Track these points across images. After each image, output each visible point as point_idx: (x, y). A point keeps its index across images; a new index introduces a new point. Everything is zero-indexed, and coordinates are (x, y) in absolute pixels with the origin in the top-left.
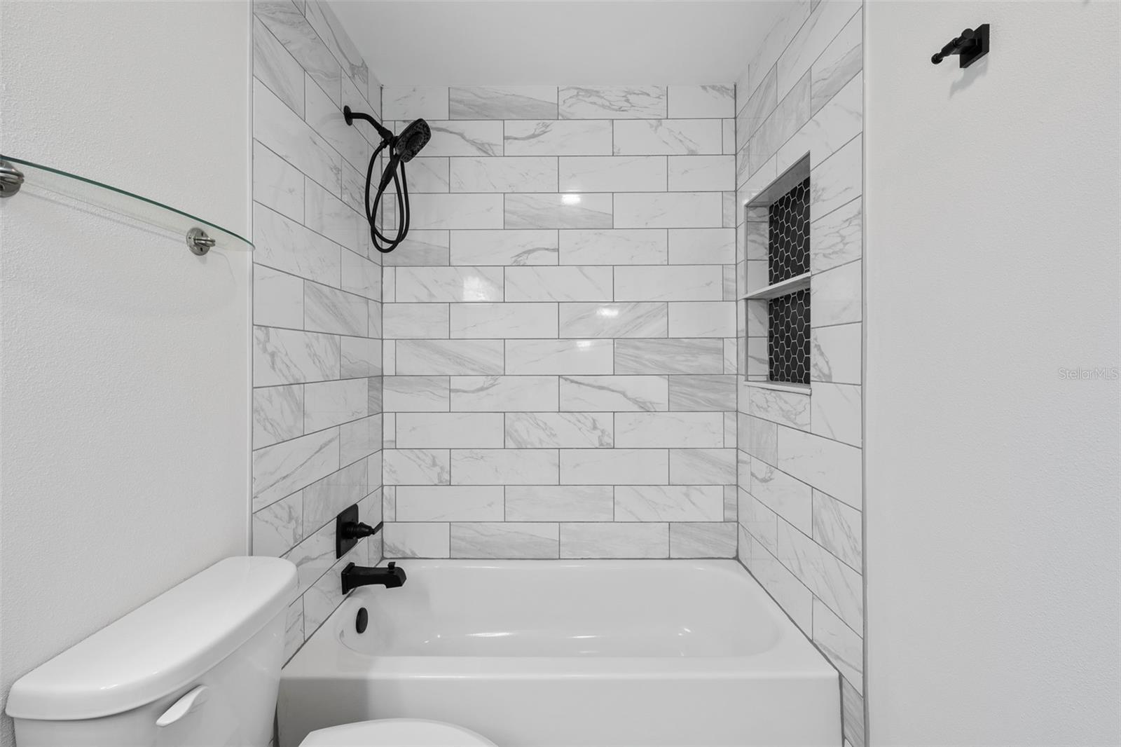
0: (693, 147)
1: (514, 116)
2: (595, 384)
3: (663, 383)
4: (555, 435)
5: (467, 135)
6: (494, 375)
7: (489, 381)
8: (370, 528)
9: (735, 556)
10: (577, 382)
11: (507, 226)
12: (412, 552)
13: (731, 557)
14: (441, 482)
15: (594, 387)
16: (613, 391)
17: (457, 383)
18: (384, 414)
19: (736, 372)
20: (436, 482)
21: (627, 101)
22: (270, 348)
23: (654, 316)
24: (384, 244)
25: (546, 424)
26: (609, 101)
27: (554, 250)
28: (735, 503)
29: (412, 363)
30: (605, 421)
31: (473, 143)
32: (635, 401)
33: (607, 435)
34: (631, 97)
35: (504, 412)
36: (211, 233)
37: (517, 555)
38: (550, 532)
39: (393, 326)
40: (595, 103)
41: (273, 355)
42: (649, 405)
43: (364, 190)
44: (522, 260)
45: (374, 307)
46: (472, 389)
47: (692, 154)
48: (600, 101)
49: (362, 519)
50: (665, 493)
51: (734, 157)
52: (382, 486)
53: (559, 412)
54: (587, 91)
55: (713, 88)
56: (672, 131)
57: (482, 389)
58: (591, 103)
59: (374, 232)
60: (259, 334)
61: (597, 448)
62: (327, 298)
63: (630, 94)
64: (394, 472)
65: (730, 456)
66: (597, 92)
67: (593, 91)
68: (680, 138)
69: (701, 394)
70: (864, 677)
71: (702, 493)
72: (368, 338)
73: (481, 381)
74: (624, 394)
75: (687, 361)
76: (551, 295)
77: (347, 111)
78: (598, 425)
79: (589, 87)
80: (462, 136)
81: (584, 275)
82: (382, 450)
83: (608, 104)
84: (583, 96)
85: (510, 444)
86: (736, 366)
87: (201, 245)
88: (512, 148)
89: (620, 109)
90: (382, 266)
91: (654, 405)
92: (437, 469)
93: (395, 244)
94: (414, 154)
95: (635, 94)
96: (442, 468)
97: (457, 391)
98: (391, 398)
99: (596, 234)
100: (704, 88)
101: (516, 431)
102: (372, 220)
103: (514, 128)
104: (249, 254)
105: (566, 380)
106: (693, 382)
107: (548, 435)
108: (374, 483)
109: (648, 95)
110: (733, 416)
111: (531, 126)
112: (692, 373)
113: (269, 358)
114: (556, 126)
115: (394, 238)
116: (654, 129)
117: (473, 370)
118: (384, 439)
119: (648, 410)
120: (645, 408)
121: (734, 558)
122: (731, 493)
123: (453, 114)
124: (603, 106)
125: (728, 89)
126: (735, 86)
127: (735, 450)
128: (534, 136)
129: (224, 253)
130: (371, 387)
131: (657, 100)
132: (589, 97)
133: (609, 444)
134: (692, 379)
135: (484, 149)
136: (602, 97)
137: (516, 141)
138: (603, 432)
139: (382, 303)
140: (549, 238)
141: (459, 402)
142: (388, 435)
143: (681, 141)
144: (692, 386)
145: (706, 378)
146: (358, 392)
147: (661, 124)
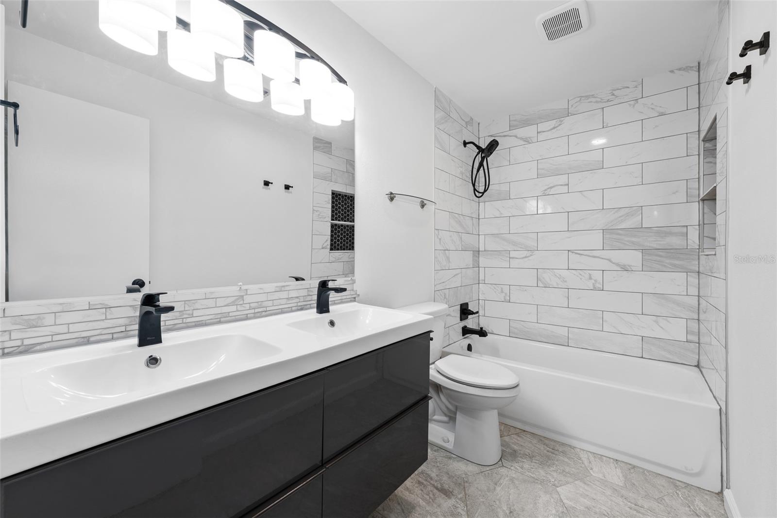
0: (662, 110)
1: (543, 121)
2: (591, 255)
3: (639, 254)
4: (566, 281)
5: (518, 136)
6: (532, 250)
7: (529, 253)
8: (473, 312)
9: (696, 364)
10: (579, 254)
11: (539, 176)
12: (492, 331)
13: (693, 365)
14: (505, 300)
15: (590, 256)
16: (603, 259)
17: (513, 254)
18: (480, 268)
19: (698, 247)
20: (503, 300)
21: (613, 95)
22: (439, 237)
23: (632, 215)
24: (479, 194)
25: (560, 275)
26: (601, 98)
27: (565, 185)
28: (697, 331)
29: (492, 245)
30: (597, 275)
31: (521, 139)
32: (618, 265)
33: (598, 283)
34: (616, 93)
35: (537, 269)
36: (425, 202)
37: (545, 340)
38: (563, 331)
39: (484, 228)
40: (591, 102)
41: (440, 239)
42: (627, 267)
43: (471, 172)
44: (547, 192)
45: (475, 221)
46: (520, 257)
47: (662, 114)
48: (594, 100)
49: (470, 308)
50: (639, 319)
51: (698, 109)
52: (479, 300)
53: (568, 269)
54: (586, 96)
55: (680, 69)
56: (646, 104)
57: (526, 257)
58: (589, 102)
59: (475, 190)
60: (436, 232)
61: (591, 290)
62: (457, 218)
63: (615, 90)
64: (484, 294)
65: (694, 301)
66: (593, 95)
67: (590, 95)
68: (653, 107)
69: (668, 261)
70: (726, 404)
71: (668, 321)
72: (473, 234)
73: (525, 253)
74: (609, 260)
75: (657, 241)
76: (563, 209)
77: (464, 141)
78: (593, 278)
79: (587, 94)
80: (516, 137)
81: (584, 196)
82: (479, 283)
83: (600, 100)
84: (584, 100)
85: (540, 284)
86: (698, 243)
87: (423, 206)
88: (541, 137)
89: (608, 101)
90: (479, 203)
91: (631, 267)
92: (504, 294)
93: (483, 193)
94: (491, 153)
95: (618, 89)
96: (506, 294)
97: (513, 258)
98: (483, 261)
99: (592, 173)
100: (672, 72)
101: (544, 278)
102: (474, 185)
103: (542, 127)
104: (434, 206)
105: (573, 252)
106: (661, 253)
107: (561, 281)
108: (475, 297)
109: (628, 87)
110: (696, 275)
111: (552, 123)
112: (660, 248)
113: (439, 240)
114: (568, 121)
115: (482, 191)
116: (632, 106)
117: (521, 248)
118: (480, 279)
119: (627, 269)
120: (625, 269)
121: (695, 366)
122: (694, 325)
123: (511, 127)
124: (597, 102)
125: (693, 67)
126: (699, 63)
127: (697, 297)
128: (554, 128)
129: (430, 207)
130: (474, 255)
131: (636, 88)
132: (588, 99)
133: (600, 288)
134: (662, 252)
135: (527, 141)
136: (596, 97)
137: (544, 133)
138: (596, 281)
139: (479, 219)
140: (563, 179)
141: (514, 263)
142: (482, 277)
143: (652, 109)
144: (660, 256)
145: (672, 251)
146: (468, 257)
147: (637, 102)
